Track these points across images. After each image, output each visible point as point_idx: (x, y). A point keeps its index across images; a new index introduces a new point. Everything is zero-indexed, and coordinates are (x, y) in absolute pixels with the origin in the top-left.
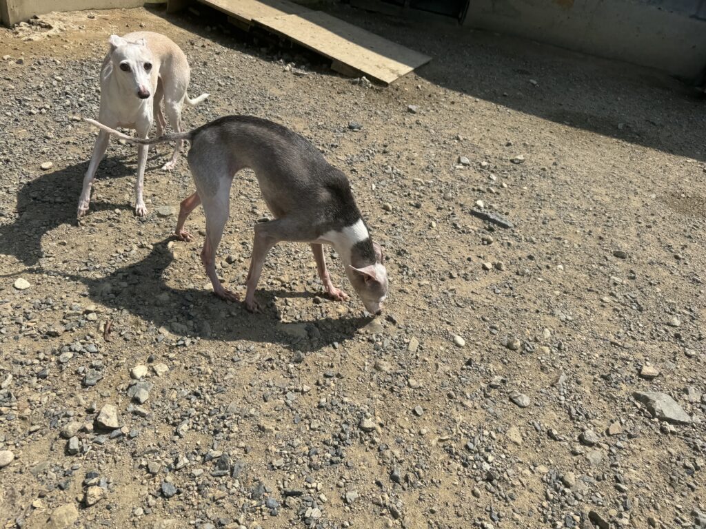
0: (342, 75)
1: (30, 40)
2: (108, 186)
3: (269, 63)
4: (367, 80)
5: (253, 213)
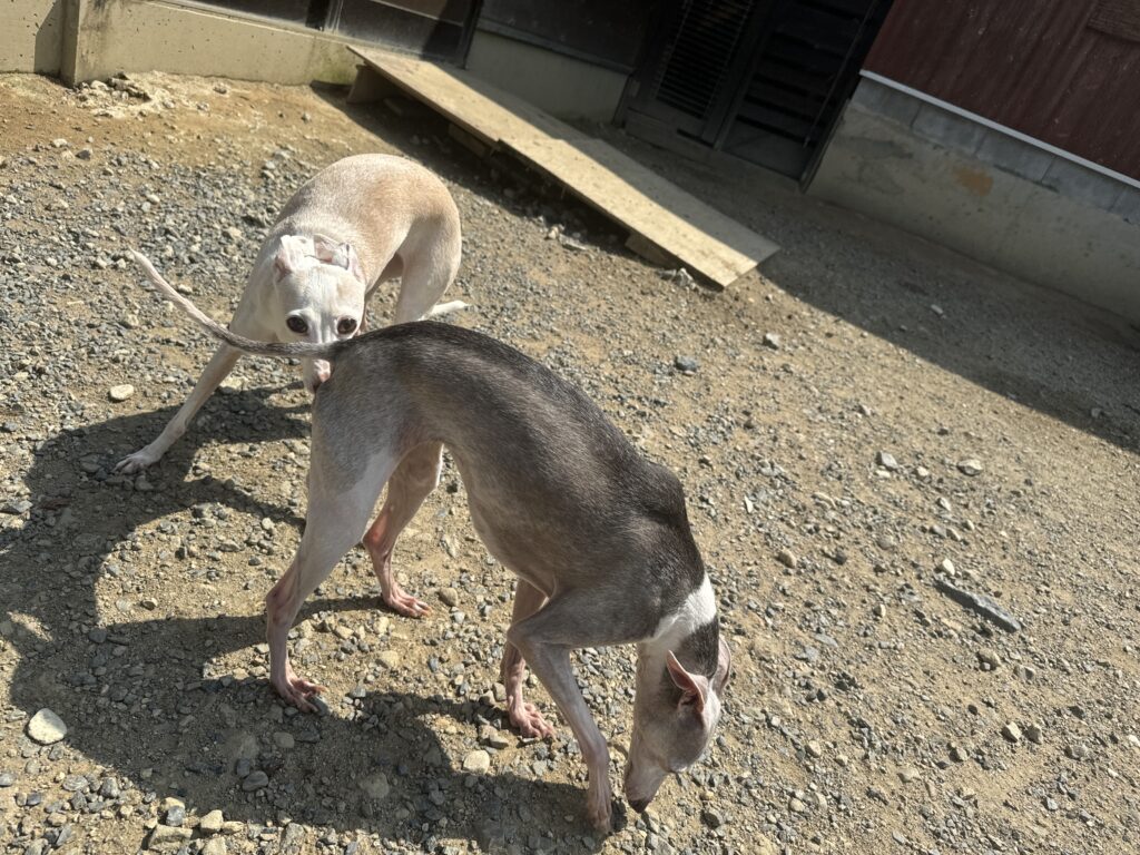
0: (644, 260)
1: (106, 115)
2: (247, 457)
3: (519, 219)
4: (689, 277)
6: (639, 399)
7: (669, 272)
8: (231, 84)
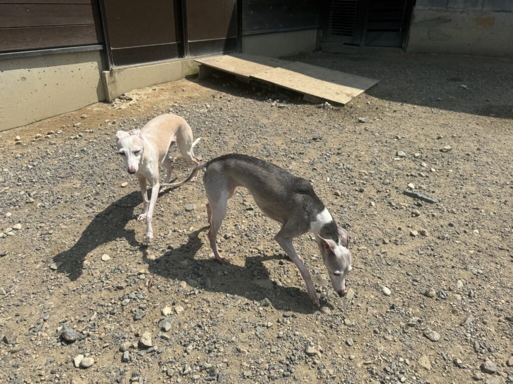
0: (311, 103)
1: (120, 109)
3: (262, 102)
4: (329, 104)
5: (243, 204)
6: (294, 154)
7: (321, 105)
8: (158, 86)
